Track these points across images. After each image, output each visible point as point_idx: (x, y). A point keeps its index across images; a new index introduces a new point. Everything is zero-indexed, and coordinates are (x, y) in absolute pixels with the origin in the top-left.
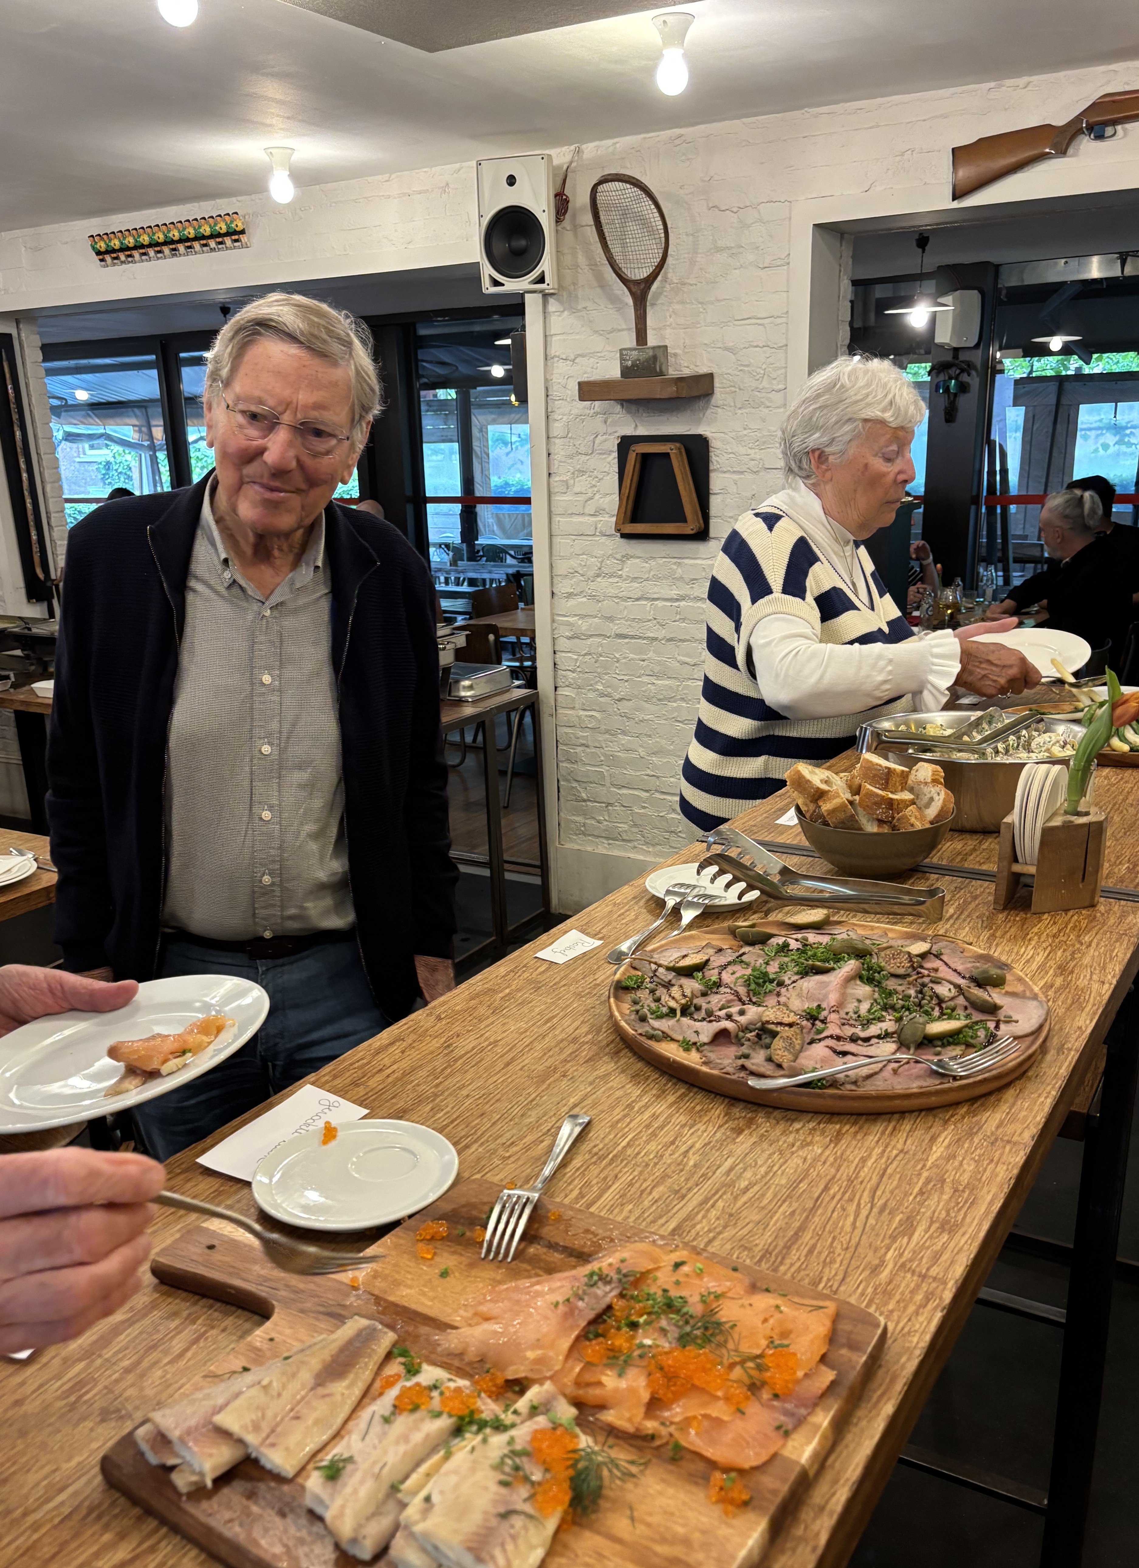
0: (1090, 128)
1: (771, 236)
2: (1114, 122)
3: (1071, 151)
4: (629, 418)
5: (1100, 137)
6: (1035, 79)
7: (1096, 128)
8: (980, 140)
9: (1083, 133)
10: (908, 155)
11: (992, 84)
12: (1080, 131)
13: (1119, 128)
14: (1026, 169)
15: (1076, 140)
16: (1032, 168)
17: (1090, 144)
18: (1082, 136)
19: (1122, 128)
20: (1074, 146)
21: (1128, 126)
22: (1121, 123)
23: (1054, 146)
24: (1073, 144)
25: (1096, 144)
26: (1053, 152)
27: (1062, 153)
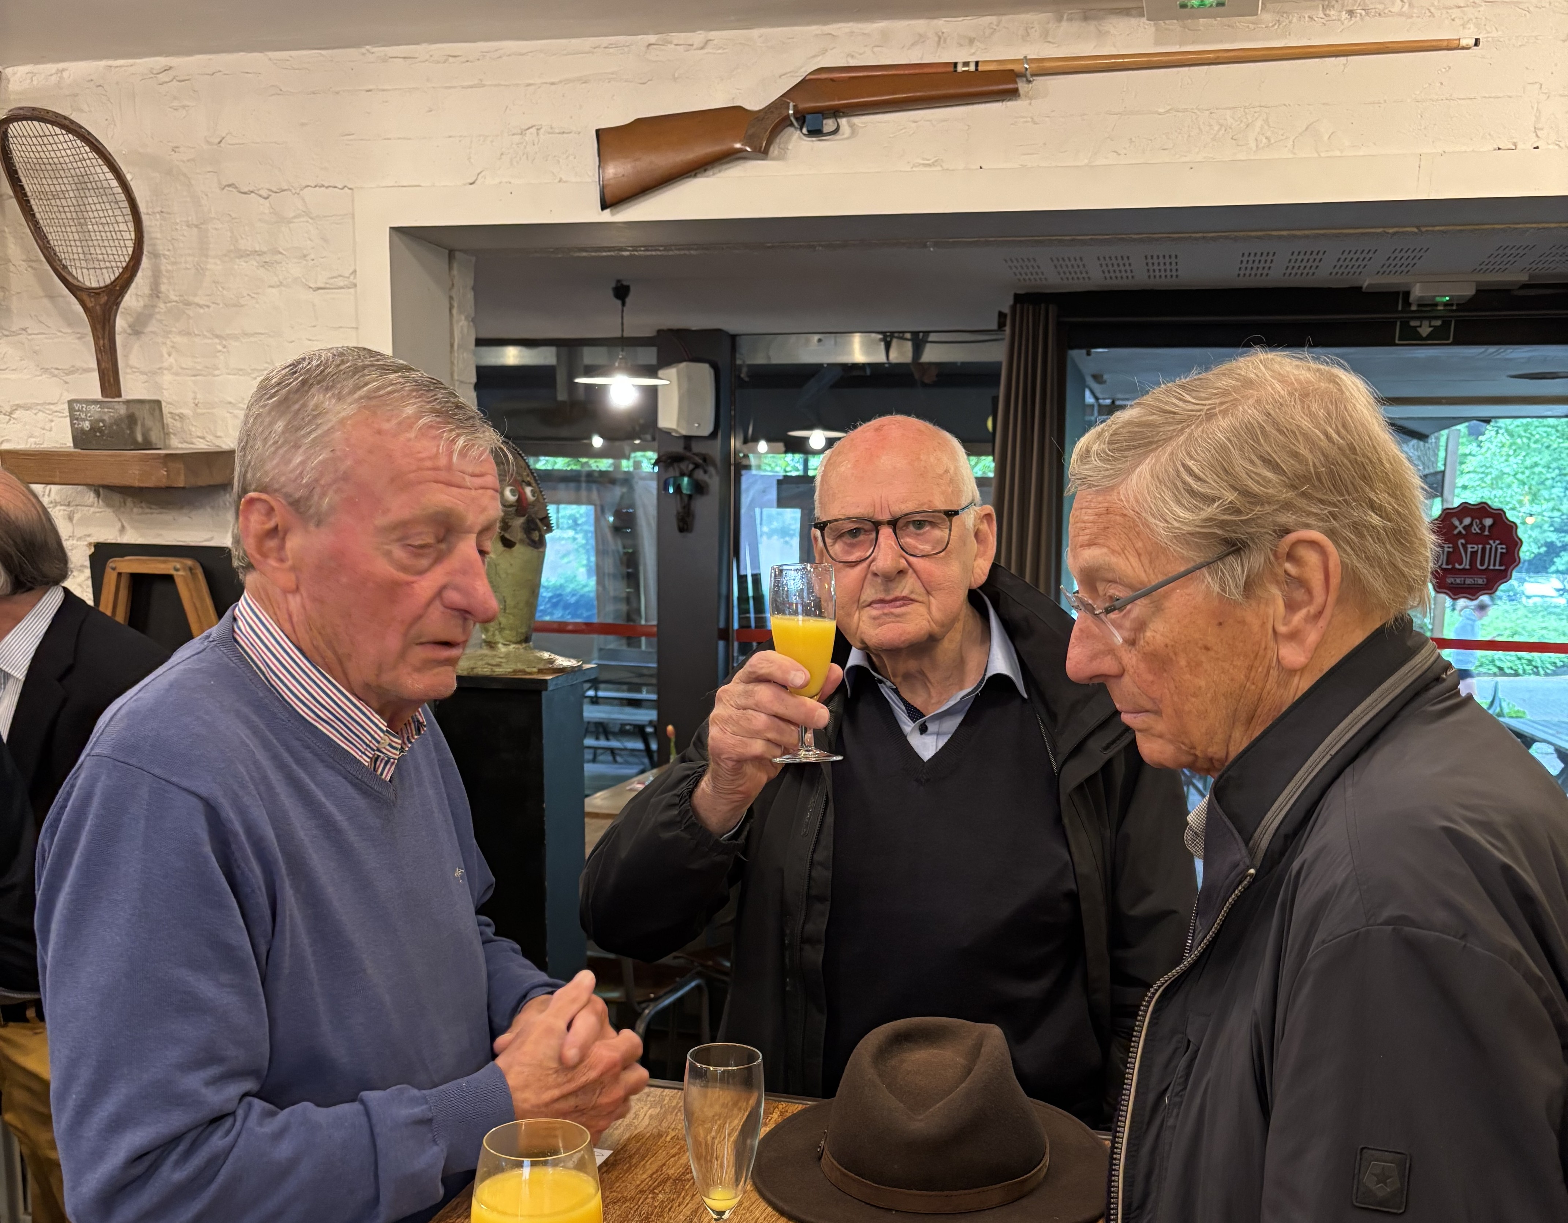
0: (801, 118)
1: (325, 240)
2: (836, 113)
3: (774, 150)
4: (108, 514)
5: (816, 132)
6: (716, 35)
7: (808, 117)
8: (639, 121)
9: (792, 125)
10: (530, 135)
11: (652, 38)
12: (784, 123)
13: (843, 122)
14: (710, 172)
15: (782, 134)
16: (720, 171)
17: (803, 142)
18: (791, 130)
19: (848, 122)
20: (780, 143)
21: (856, 120)
22: (845, 115)
23: (749, 140)
24: (778, 140)
25: (811, 143)
26: (749, 149)
27: (762, 153)
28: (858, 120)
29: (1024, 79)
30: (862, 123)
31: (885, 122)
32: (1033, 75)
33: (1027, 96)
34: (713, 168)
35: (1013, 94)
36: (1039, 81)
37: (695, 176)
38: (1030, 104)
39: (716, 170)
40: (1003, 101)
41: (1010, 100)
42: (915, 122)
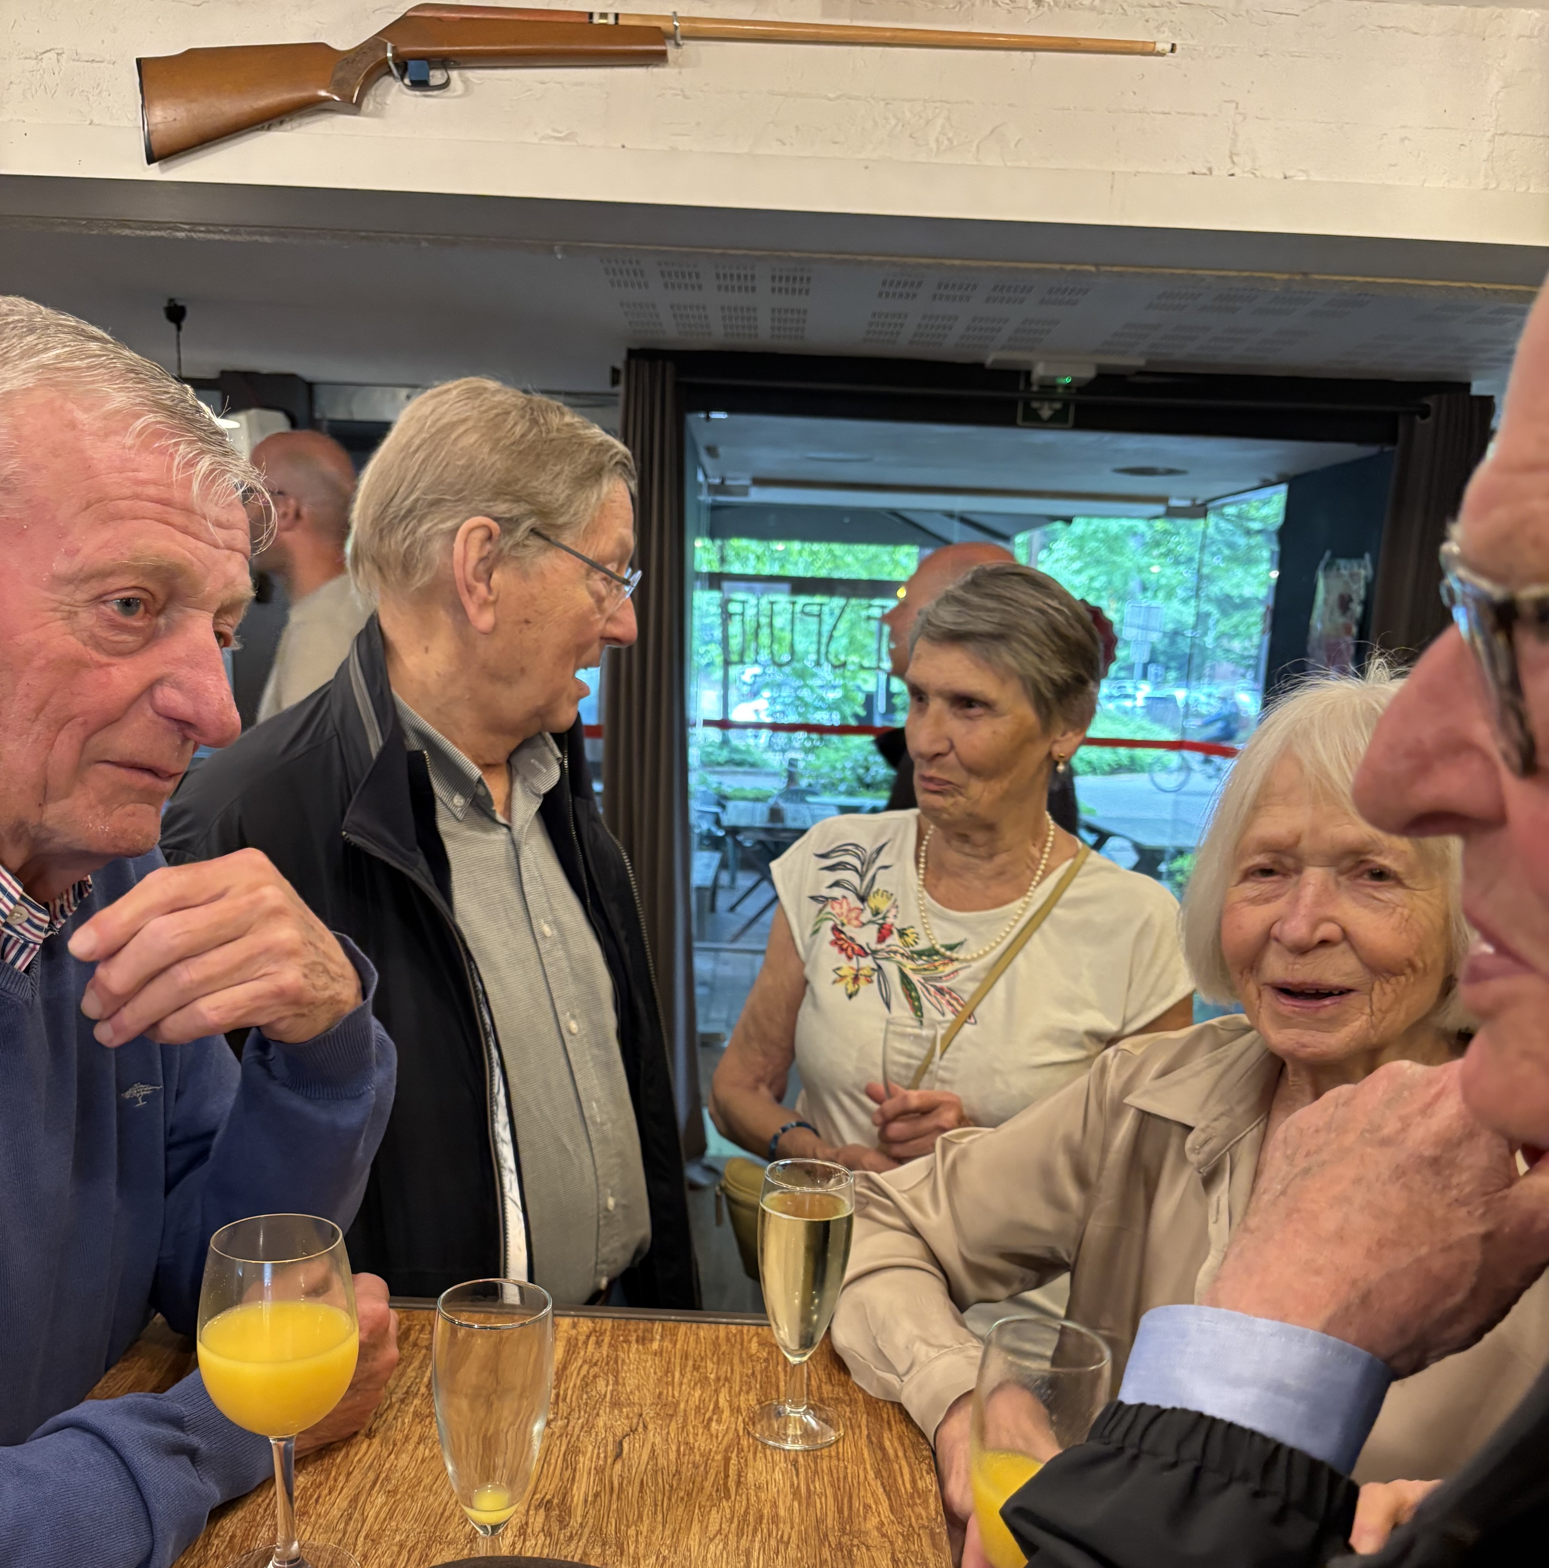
0: (403, 66)
2: (445, 62)
3: (369, 104)
5: (421, 84)
7: (411, 64)
8: (191, 53)
9: (390, 73)
10: (49, 60)
12: (380, 70)
13: (454, 74)
14: (287, 126)
15: (377, 84)
16: (300, 125)
17: (405, 97)
18: (388, 80)
19: (461, 76)
20: (375, 95)
21: (470, 74)
22: (458, 66)
23: (338, 86)
24: (373, 91)
25: (414, 99)
26: (337, 98)
27: (354, 107)
28: (474, 75)
29: (673, 42)
30: (478, 79)
31: (507, 80)
32: (684, 37)
33: (676, 64)
34: (291, 120)
35: (660, 58)
36: (690, 46)
37: (269, 129)
38: (680, 73)
39: (295, 124)
40: (647, 65)
41: (657, 66)
42: (543, 83)
